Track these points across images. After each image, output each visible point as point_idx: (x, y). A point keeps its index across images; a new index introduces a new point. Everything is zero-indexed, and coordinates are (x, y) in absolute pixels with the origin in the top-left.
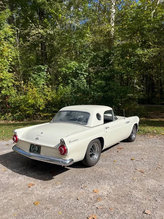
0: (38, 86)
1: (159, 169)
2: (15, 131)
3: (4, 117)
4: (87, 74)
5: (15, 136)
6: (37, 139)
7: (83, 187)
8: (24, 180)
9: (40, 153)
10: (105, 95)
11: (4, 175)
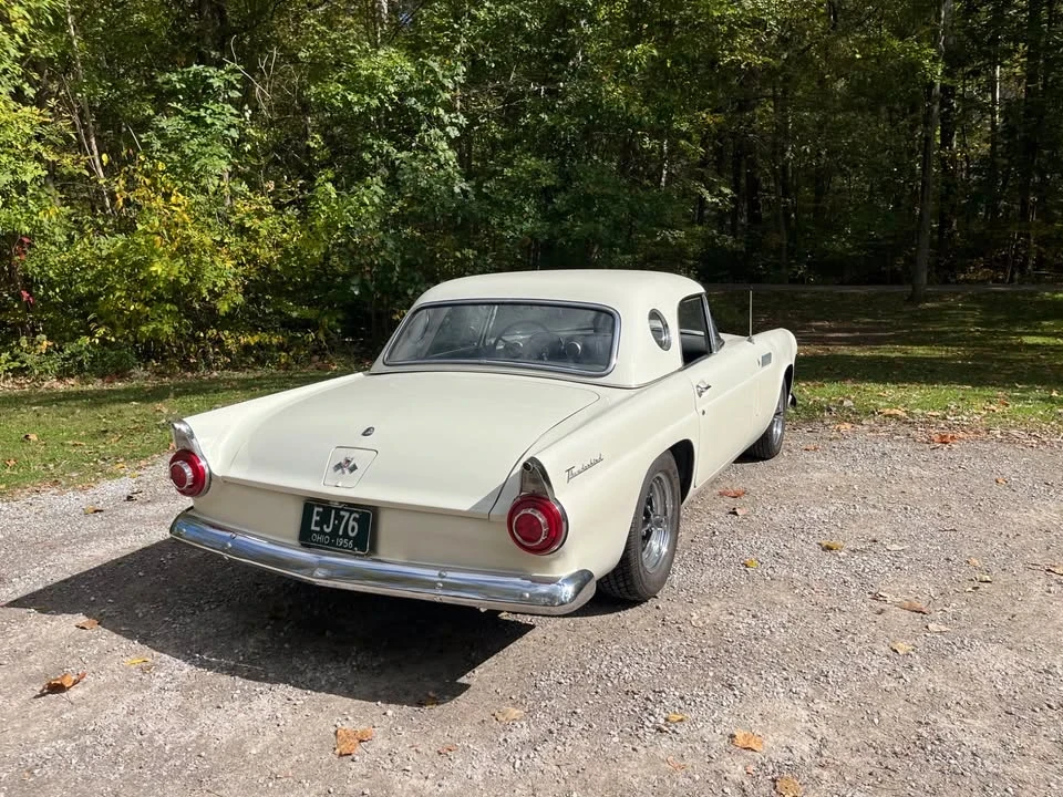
0: (196, 182)
1: (986, 585)
2: (183, 428)
3: (8, 361)
4: (462, 120)
5: (187, 455)
6: (347, 466)
7: (662, 721)
8: (294, 712)
9: (374, 549)
10: (556, 231)
11: (147, 693)
